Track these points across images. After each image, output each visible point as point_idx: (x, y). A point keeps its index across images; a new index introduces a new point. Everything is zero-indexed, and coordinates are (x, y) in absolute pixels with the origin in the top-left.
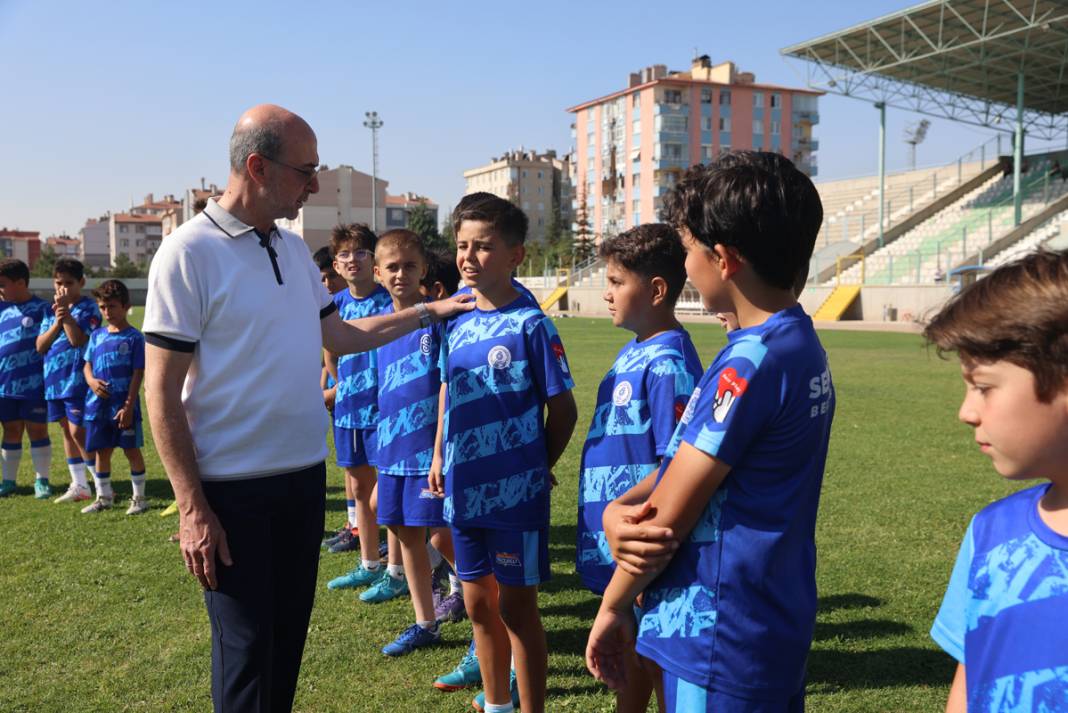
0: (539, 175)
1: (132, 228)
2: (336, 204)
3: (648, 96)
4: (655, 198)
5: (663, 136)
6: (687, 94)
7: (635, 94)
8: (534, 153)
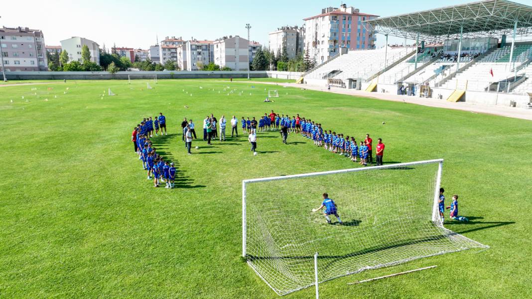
0: (293, 35)
1: (167, 49)
2: (234, 48)
3: (327, 18)
4: (328, 49)
5: (331, 30)
6: (338, 17)
7: (323, 17)
8: (291, 27)
